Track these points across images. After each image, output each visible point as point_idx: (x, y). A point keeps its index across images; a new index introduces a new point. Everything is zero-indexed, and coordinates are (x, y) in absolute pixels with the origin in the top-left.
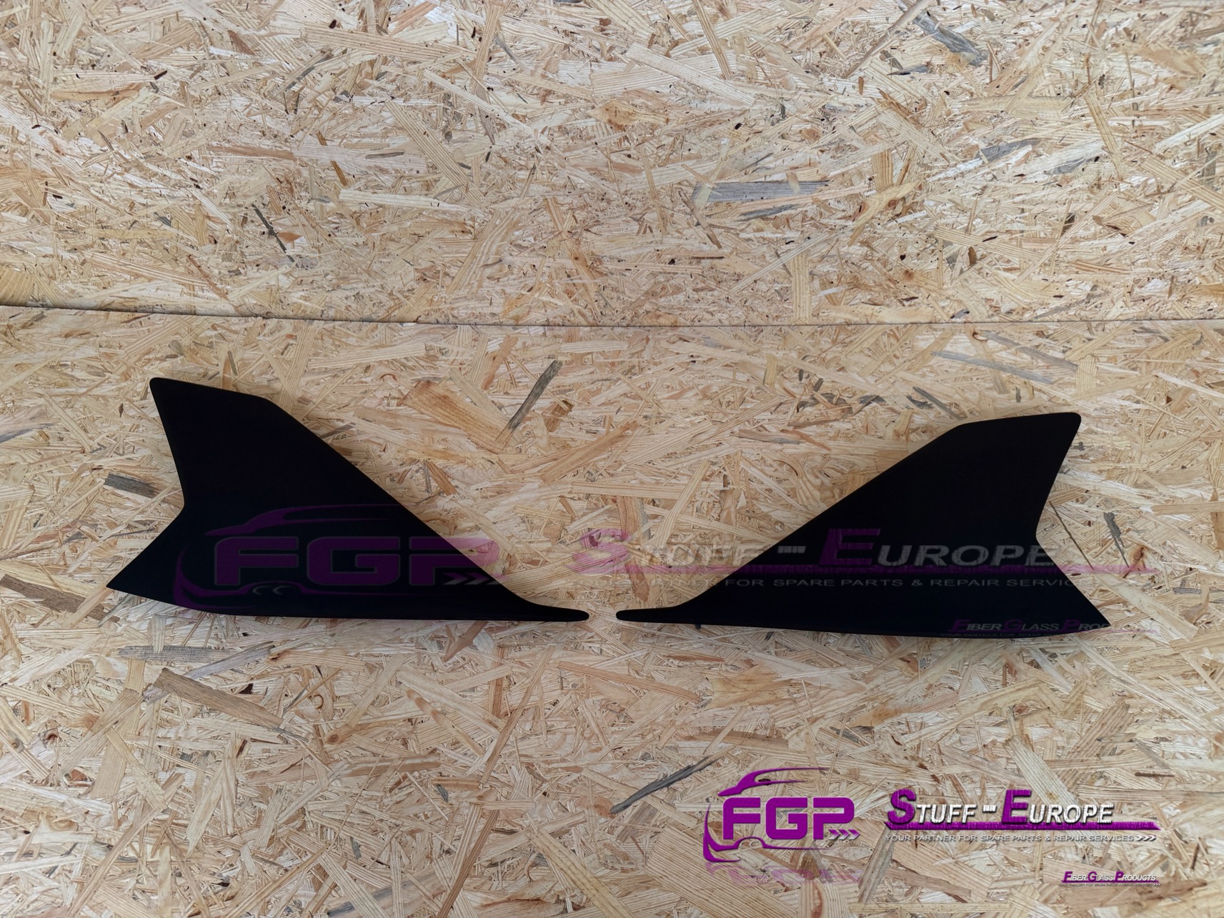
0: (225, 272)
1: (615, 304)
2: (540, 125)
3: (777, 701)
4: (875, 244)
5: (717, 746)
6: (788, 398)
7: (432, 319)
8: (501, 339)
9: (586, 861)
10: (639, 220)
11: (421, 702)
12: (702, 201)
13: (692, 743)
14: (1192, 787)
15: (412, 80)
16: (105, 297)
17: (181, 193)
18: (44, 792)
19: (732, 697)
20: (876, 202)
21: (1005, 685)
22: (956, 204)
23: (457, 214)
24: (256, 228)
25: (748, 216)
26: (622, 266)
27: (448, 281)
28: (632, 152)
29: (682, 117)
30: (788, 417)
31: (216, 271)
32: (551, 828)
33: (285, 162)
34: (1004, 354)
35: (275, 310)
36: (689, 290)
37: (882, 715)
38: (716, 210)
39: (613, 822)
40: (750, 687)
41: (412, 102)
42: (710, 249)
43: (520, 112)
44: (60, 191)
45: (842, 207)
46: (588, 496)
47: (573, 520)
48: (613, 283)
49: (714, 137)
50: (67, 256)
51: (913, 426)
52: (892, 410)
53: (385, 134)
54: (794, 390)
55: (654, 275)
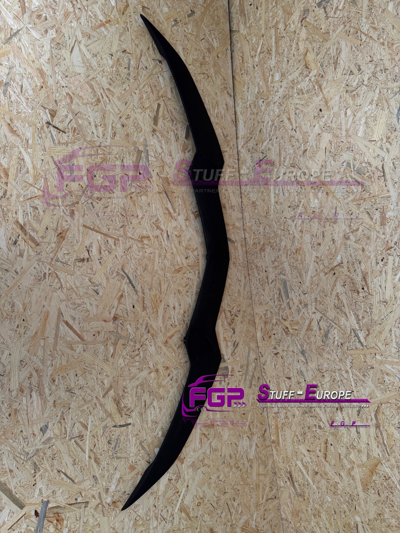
0: (249, 147)
1: (253, 257)
2: (295, 231)
3: (153, 309)
4: (277, 326)
5: (140, 294)
6: (232, 308)
7: (243, 206)
8: (239, 226)
9: (111, 264)
10: (275, 260)
11: (142, 218)
12: (282, 277)
13: (140, 288)
14: (144, 415)
15: (301, 196)
16: (239, 113)
17: (268, 136)
18: (110, 127)
19: (152, 297)
20: (287, 324)
21: (163, 367)
22: (289, 346)
23: (271, 211)
24: (261, 156)
25: (279, 290)
26: (263, 257)
27: (253, 210)
28: (291, 256)
29: (301, 267)
30: (226, 308)
31: (249, 145)
32: (117, 254)
33: (278, 164)
34: (251, 367)
35: (240, 162)
36: (259, 277)
37: (152, 335)
38: (280, 281)
39: (120, 269)
40: (155, 302)
41: (296, 197)
42: (270, 281)
43: (297, 225)
44: (265, 103)
45: (285, 314)
46: (198, 255)
47: (192, 252)
48: (258, 256)
49: (297, 277)
50: (248, 103)
51: (228, 342)
52: (232, 336)
53: (287, 190)
54: (234, 309)
55: (262, 266)
